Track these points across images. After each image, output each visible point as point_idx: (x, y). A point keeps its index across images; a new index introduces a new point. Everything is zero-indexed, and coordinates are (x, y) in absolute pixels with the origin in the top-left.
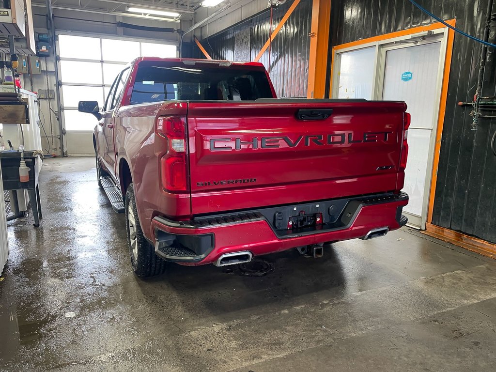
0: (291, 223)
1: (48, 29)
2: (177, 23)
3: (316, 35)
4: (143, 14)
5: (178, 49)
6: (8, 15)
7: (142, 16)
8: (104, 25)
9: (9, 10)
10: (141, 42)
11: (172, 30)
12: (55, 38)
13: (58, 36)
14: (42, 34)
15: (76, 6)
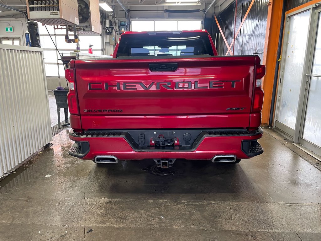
0: (153, 142)
1: (126, 18)
2: (199, 6)
3: (272, 4)
4: (176, 3)
5: (202, 23)
6: (58, 14)
7: (176, 4)
8: (157, 12)
9: (58, 11)
10: (178, 21)
11: (198, 11)
12: (129, 23)
13: (131, 22)
14: (122, 22)
15: (138, 3)
